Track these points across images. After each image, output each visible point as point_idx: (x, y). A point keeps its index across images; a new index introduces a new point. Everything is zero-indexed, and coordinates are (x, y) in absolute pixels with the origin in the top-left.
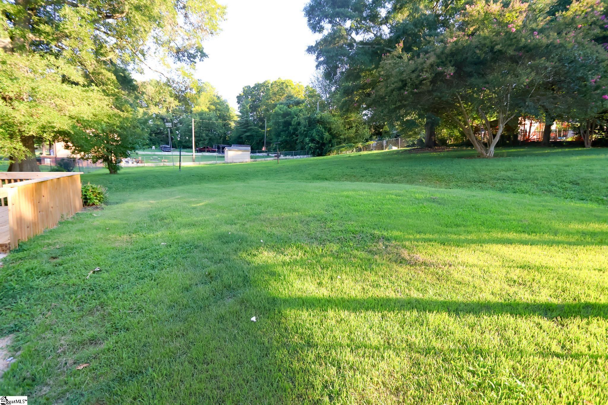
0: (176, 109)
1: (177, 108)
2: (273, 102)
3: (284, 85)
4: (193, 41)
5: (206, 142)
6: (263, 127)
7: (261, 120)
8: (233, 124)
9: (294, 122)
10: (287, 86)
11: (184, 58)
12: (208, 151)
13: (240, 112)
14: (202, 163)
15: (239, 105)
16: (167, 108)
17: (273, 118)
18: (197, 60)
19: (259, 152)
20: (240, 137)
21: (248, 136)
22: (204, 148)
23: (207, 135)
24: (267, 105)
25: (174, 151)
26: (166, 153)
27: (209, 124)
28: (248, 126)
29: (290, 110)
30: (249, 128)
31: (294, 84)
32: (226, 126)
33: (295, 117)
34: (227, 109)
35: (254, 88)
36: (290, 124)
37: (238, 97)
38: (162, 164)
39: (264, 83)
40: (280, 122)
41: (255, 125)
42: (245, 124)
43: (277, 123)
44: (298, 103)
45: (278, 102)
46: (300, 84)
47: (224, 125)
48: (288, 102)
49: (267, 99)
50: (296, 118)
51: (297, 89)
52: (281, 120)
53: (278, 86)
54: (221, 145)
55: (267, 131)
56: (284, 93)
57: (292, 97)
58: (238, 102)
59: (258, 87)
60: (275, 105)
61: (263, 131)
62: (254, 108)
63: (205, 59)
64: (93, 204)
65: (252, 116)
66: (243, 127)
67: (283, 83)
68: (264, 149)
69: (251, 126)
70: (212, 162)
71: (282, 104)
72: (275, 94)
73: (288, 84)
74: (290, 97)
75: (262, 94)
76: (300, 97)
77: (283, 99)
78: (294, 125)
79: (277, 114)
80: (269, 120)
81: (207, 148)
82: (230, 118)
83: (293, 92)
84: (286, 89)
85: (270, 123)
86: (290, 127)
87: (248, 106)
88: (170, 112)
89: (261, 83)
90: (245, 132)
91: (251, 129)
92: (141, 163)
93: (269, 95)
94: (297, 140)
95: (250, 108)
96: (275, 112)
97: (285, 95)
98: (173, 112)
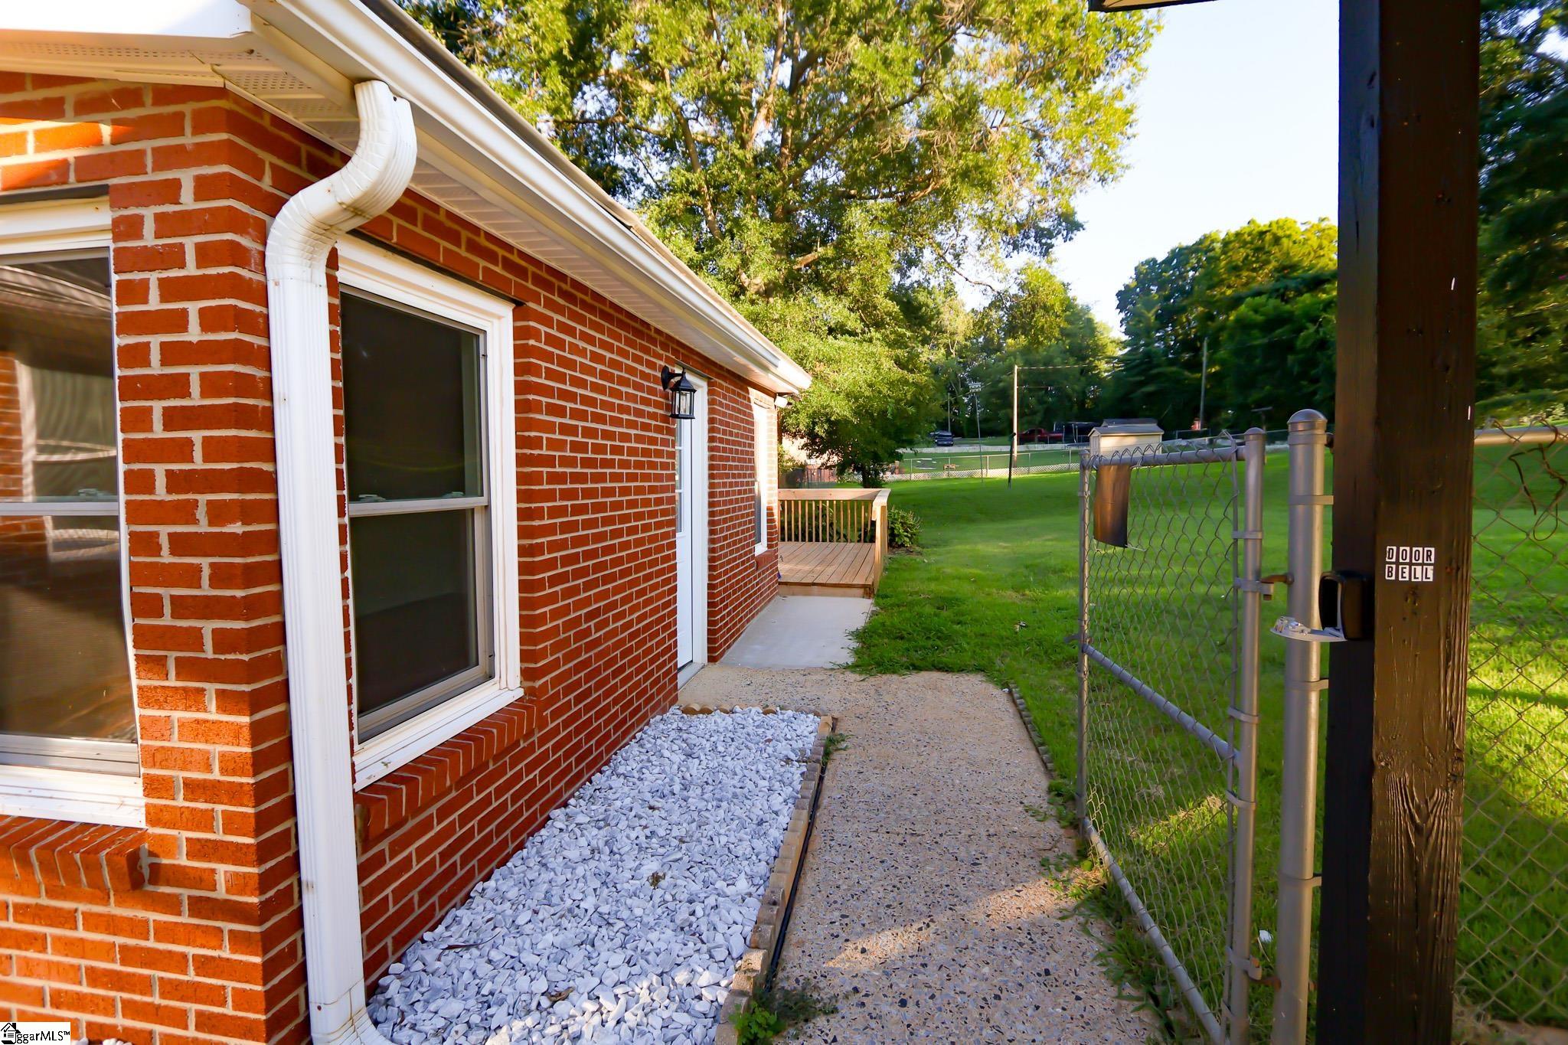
0: (966, 346)
1: (968, 343)
2: (1229, 292)
3: (1268, 237)
4: (1052, 204)
5: (1038, 418)
6: (1195, 365)
7: (1190, 345)
8: (1104, 368)
9: (1305, 340)
10: (1277, 240)
11: (1027, 242)
12: (1043, 440)
13: (1126, 333)
14: (1033, 469)
15: (1123, 315)
16: (947, 346)
17: (1231, 337)
18: (1058, 241)
19: (1183, 437)
20: (1125, 399)
21: (1150, 395)
22: (1032, 432)
23: (1040, 402)
24: (1209, 303)
25: (959, 444)
26: (946, 450)
27: (1045, 373)
28: (1151, 368)
29: (1288, 307)
30: (1155, 371)
31: (1303, 228)
32: (1087, 373)
33: (1309, 325)
34: (1090, 327)
35: (1167, 261)
36: (1289, 347)
37: (1119, 294)
38: (944, 475)
39: (1200, 242)
40: (1255, 347)
41: (1171, 363)
42: (1142, 363)
43: (1244, 352)
44: (1317, 282)
45: (1244, 291)
46: (1323, 225)
47: (1083, 372)
48: (1279, 285)
49: (1211, 287)
50: (1312, 328)
51: (1314, 242)
52: (1259, 340)
53: (1245, 244)
54: (1075, 424)
55: (1210, 376)
56: (1268, 262)
57: (1294, 267)
58: (1121, 307)
59: (1180, 255)
60: (1236, 301)
61: (1198, 375)
62: (1167, 316)
63: (1078, 235)
64: (902, 545)
65: (1160, 339)
66: (1136, 371)
67: (1262, 234)
68: (1197, 426)
69: (1158, 366)
70: (1059, 466)
71: (1259, 294)
72: (1235, 269)
73: (1280, 233)
74: (1287, 269)
75: (1191, 273)
76: (1322, 263)
77: (1263, 278)
78: (1304, 350)
79: (1243, 325)
80: (1214, 345)
81: (1040, 432)
82: (1097, 350)
83: (1297, 253)
84: (1275, 250)
85: (1222, 353)
86: (1290, 358)
87: (1151, 315)
88: (954, 356)
89: (1190, 244)
90: (1142, 384)
91: (1160, 374)
92: (900, 473)
93: (1219, 275)
94: (1314, 393)
95: (1157, 316)
96: (1238, 321)
97: (1270, 267)
98: (960, 354)
